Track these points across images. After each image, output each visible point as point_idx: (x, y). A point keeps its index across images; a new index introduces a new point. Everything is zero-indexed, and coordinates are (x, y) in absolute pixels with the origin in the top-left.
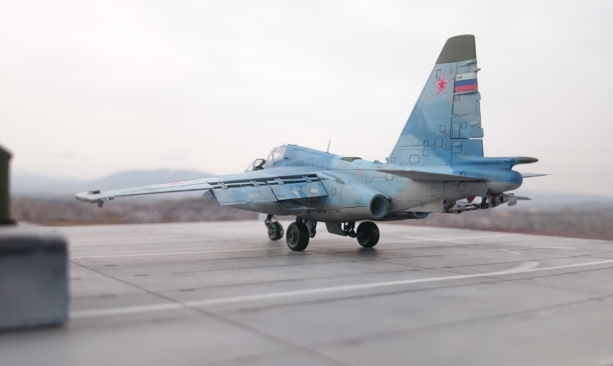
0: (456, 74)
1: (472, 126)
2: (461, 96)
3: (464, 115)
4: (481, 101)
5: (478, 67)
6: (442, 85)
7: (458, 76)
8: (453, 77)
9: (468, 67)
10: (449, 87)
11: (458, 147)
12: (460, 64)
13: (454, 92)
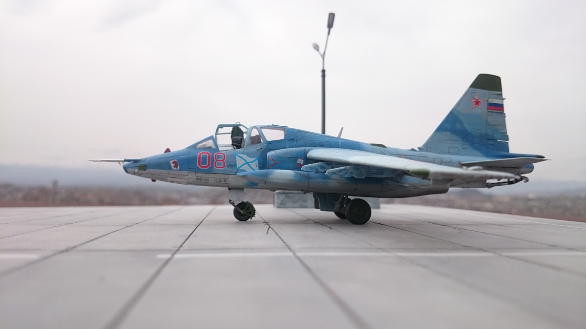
0: (489, 98)
1: (502, 133)
2: (494, 114)
3: (495, 125)
5: (504, 97)
6: (477, 103)
7: (490, 100)
8: (486, 99)
9: (497, 96)
10: (483, 107)
11: (492, 145)
12: (491, 92)
13: (487, 109)
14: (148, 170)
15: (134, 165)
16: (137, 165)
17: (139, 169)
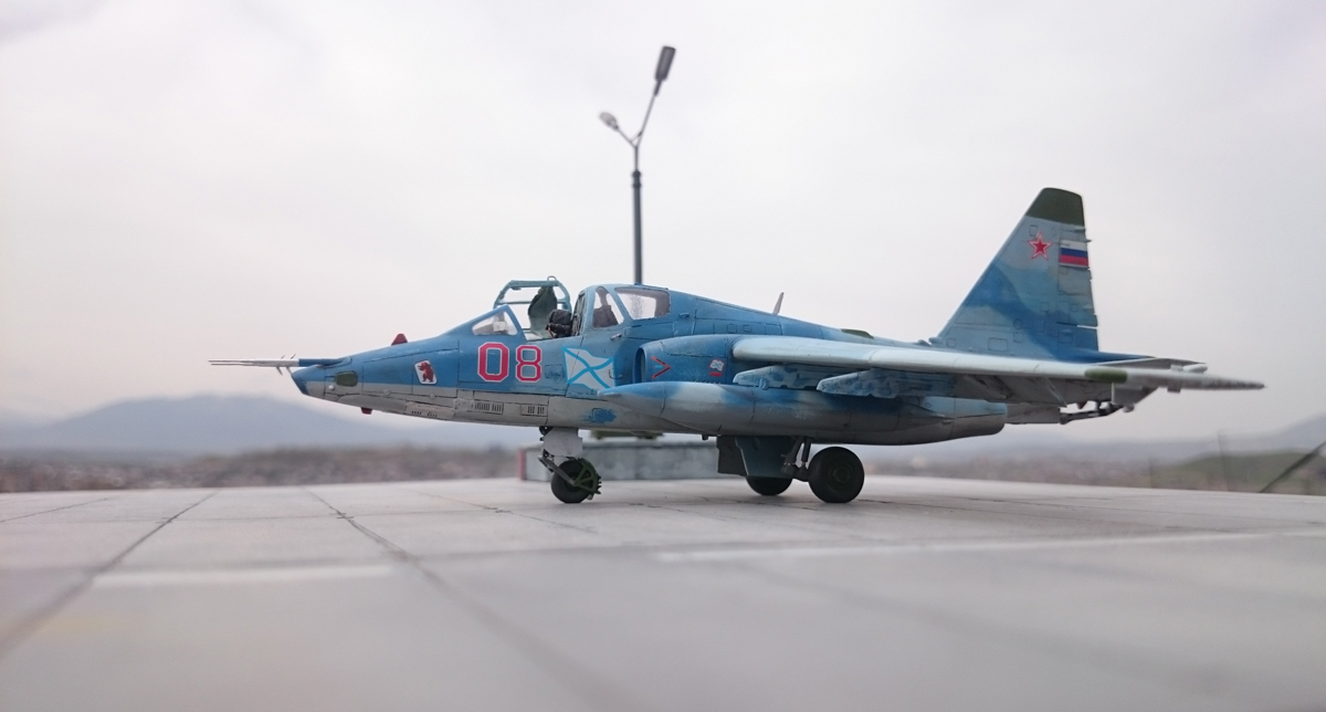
0: (1061, 239)
1: (1086, 310)
2: (1072, 271)
3: (1074, 295)
4: (1094, 282)
5: (1088, 236)
6: (1041, 247)
7: (1065, 242)
8: (1057, 241)
10: (1052, 254)
11: (1068, 334)
12: (1066, 226)
13: (1060, 261)
14: (359, 384)
15: (322, 373)
16: (330, 372)
17: (338, 383)
